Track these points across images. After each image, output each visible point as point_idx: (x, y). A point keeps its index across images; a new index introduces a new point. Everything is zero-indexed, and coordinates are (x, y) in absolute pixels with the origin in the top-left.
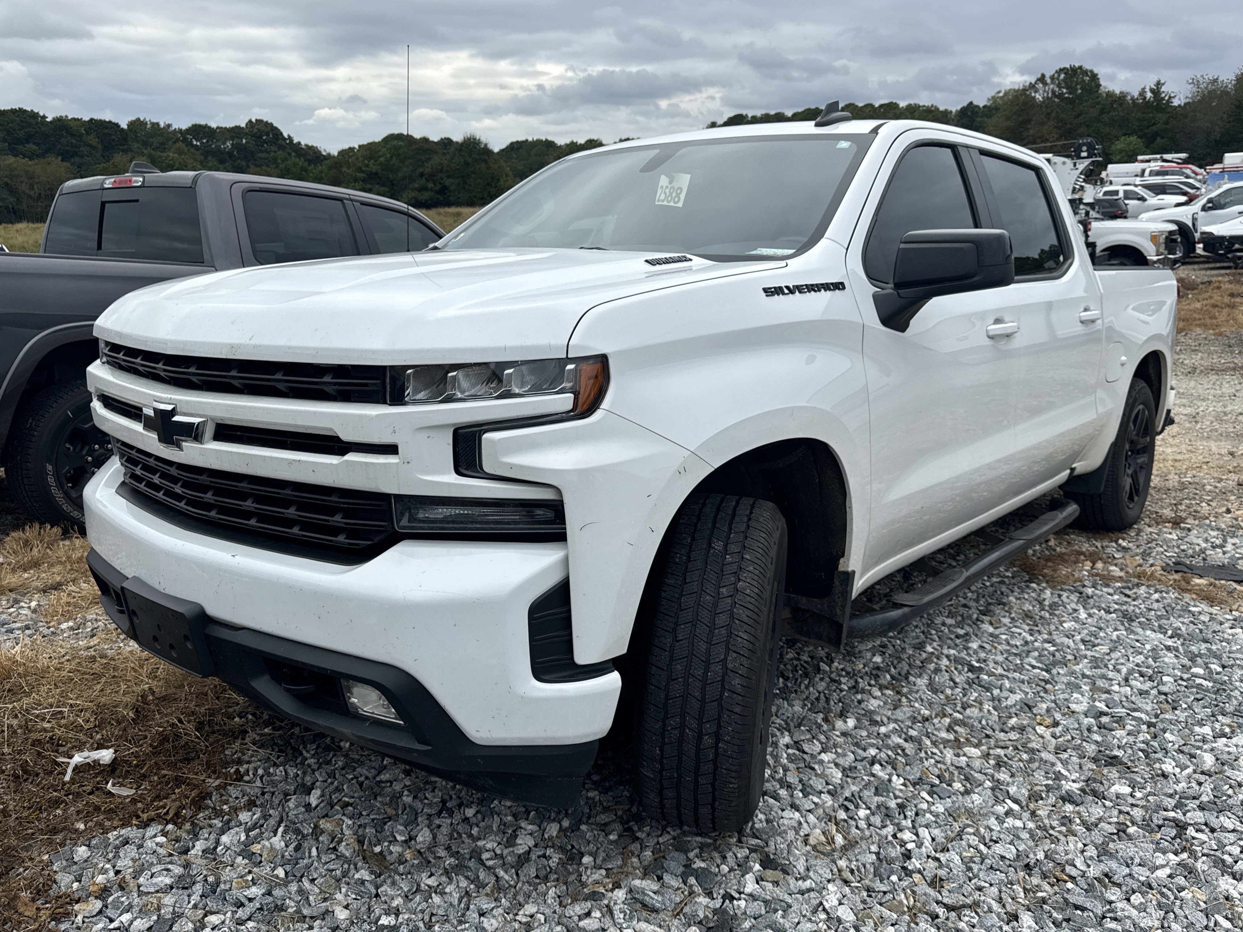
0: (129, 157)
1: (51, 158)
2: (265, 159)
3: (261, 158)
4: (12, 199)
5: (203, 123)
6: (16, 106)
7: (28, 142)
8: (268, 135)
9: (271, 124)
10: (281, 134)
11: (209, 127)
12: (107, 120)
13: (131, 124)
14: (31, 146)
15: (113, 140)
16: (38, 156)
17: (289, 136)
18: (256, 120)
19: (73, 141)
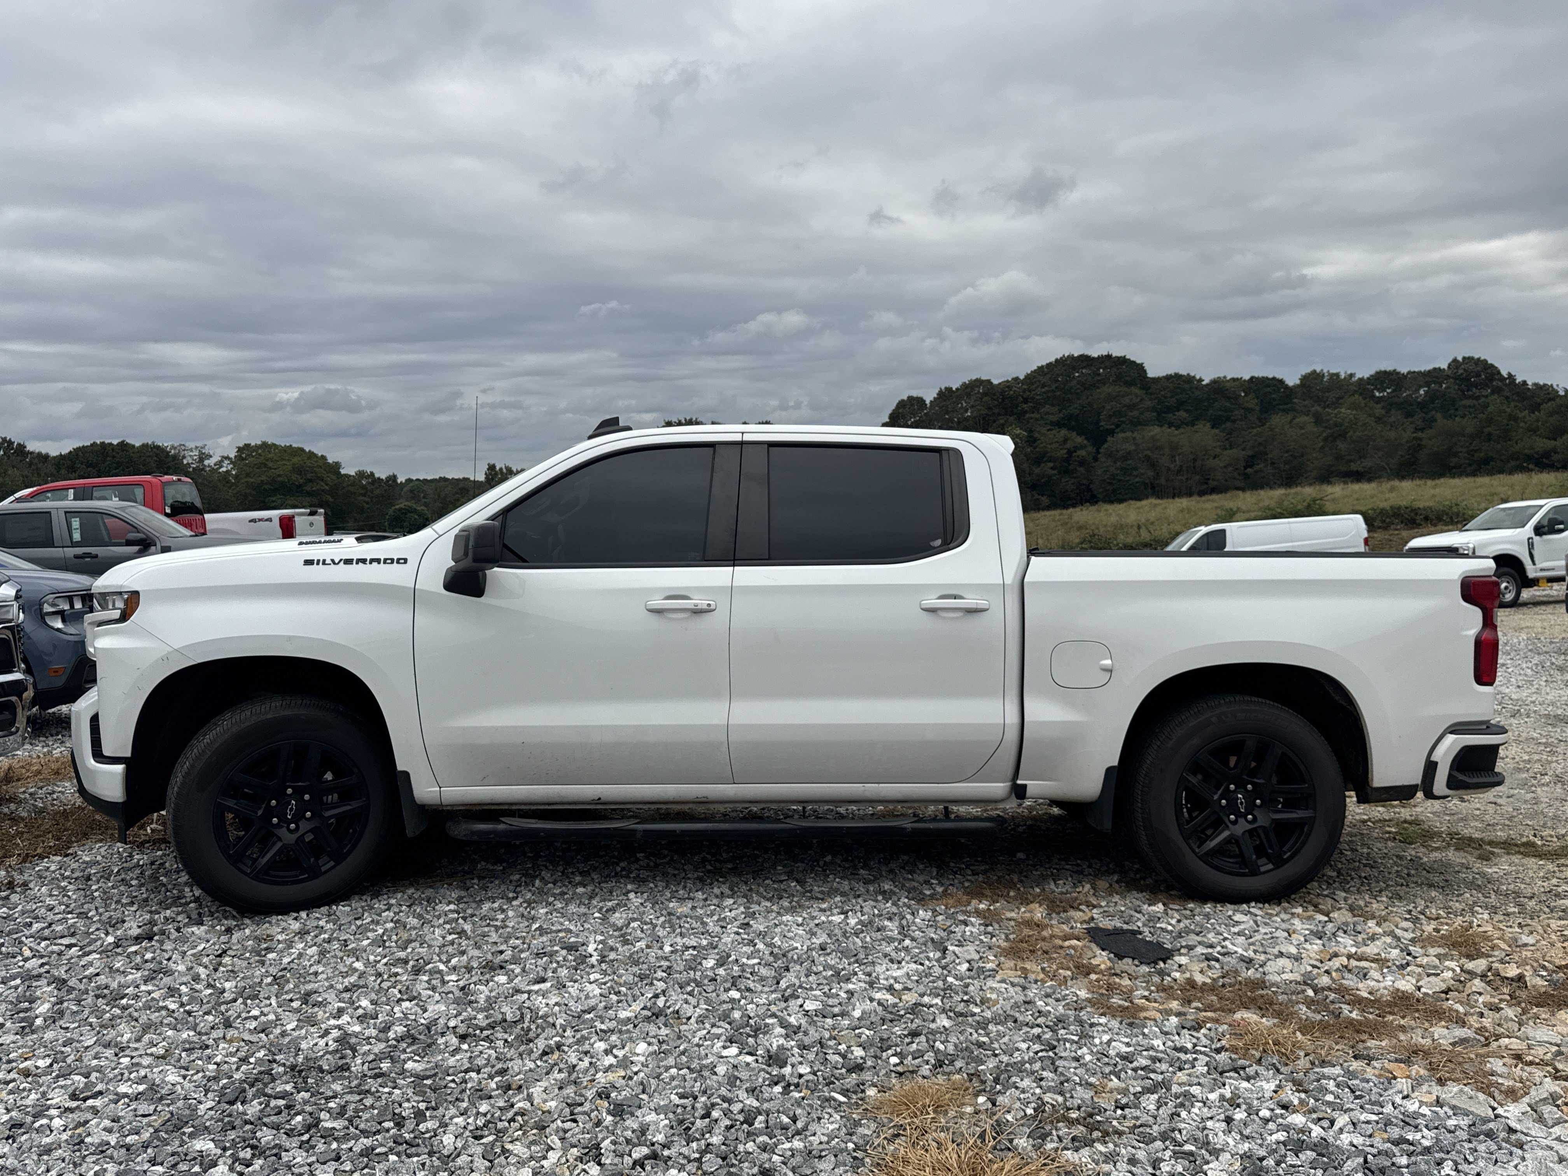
0: (1289, 417)
1: (1200, 426)
2: (1470, 407)
3: (1465, 407)
4: (1151, 474)
5: (1389, 368)
6: (1171, 371)
7: (1178, 410)
8: (1478, 375)
9: (1485, 361)
10: (1499, 373)
11: (1398, 373)
12: (1270, 376)
13: (1305, 379)
14: (1182, 414)
15: (1274, 399)
16: (1187, 424)
17: (1510, 374)
18: (1464, 358)
19: (1228, 404)
